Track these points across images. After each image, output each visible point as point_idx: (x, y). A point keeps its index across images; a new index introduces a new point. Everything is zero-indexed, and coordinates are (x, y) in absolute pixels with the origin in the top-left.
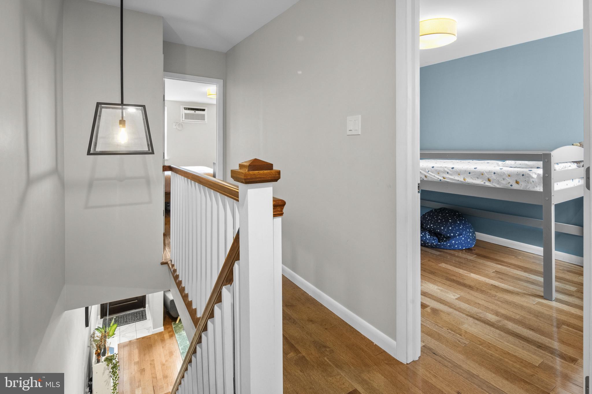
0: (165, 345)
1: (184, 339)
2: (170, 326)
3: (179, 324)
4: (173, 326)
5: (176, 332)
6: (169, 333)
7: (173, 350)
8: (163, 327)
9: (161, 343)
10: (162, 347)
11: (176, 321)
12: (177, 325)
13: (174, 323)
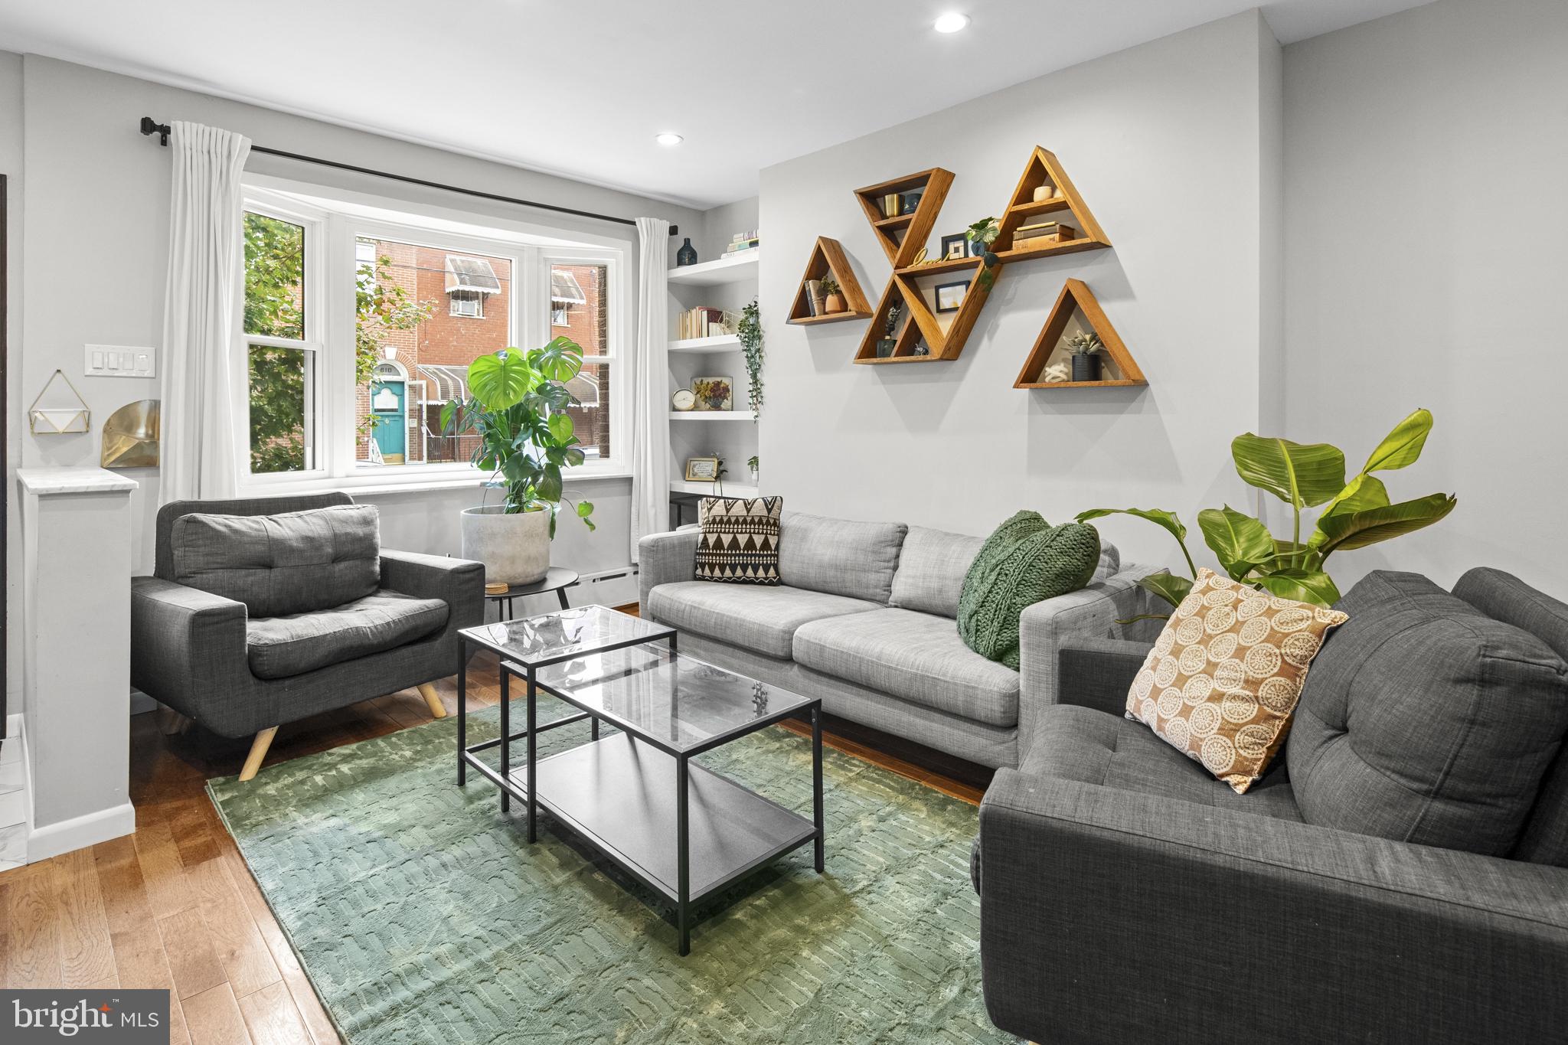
0: (145, 917)
1: (316, 854)
2: (194, 801)
3: (264, 780)
4: (218, 798)
5: (237, 823)
6: (177, 840)
7: (217, 944)
8: (129, 807)
9: (102, 910)
10: (114, 937)
11: (238, 770)
12: (248, 787)
13: (221, 779)
